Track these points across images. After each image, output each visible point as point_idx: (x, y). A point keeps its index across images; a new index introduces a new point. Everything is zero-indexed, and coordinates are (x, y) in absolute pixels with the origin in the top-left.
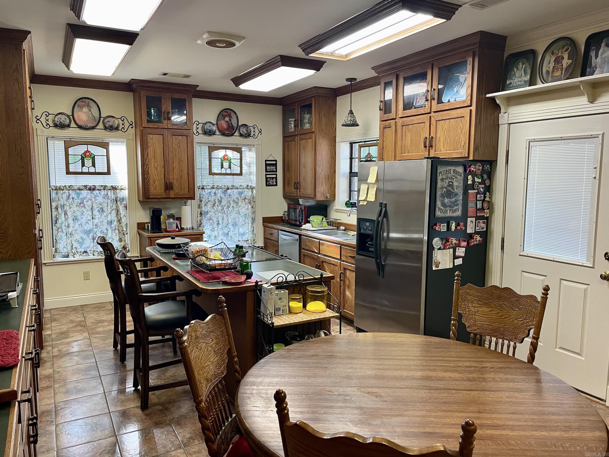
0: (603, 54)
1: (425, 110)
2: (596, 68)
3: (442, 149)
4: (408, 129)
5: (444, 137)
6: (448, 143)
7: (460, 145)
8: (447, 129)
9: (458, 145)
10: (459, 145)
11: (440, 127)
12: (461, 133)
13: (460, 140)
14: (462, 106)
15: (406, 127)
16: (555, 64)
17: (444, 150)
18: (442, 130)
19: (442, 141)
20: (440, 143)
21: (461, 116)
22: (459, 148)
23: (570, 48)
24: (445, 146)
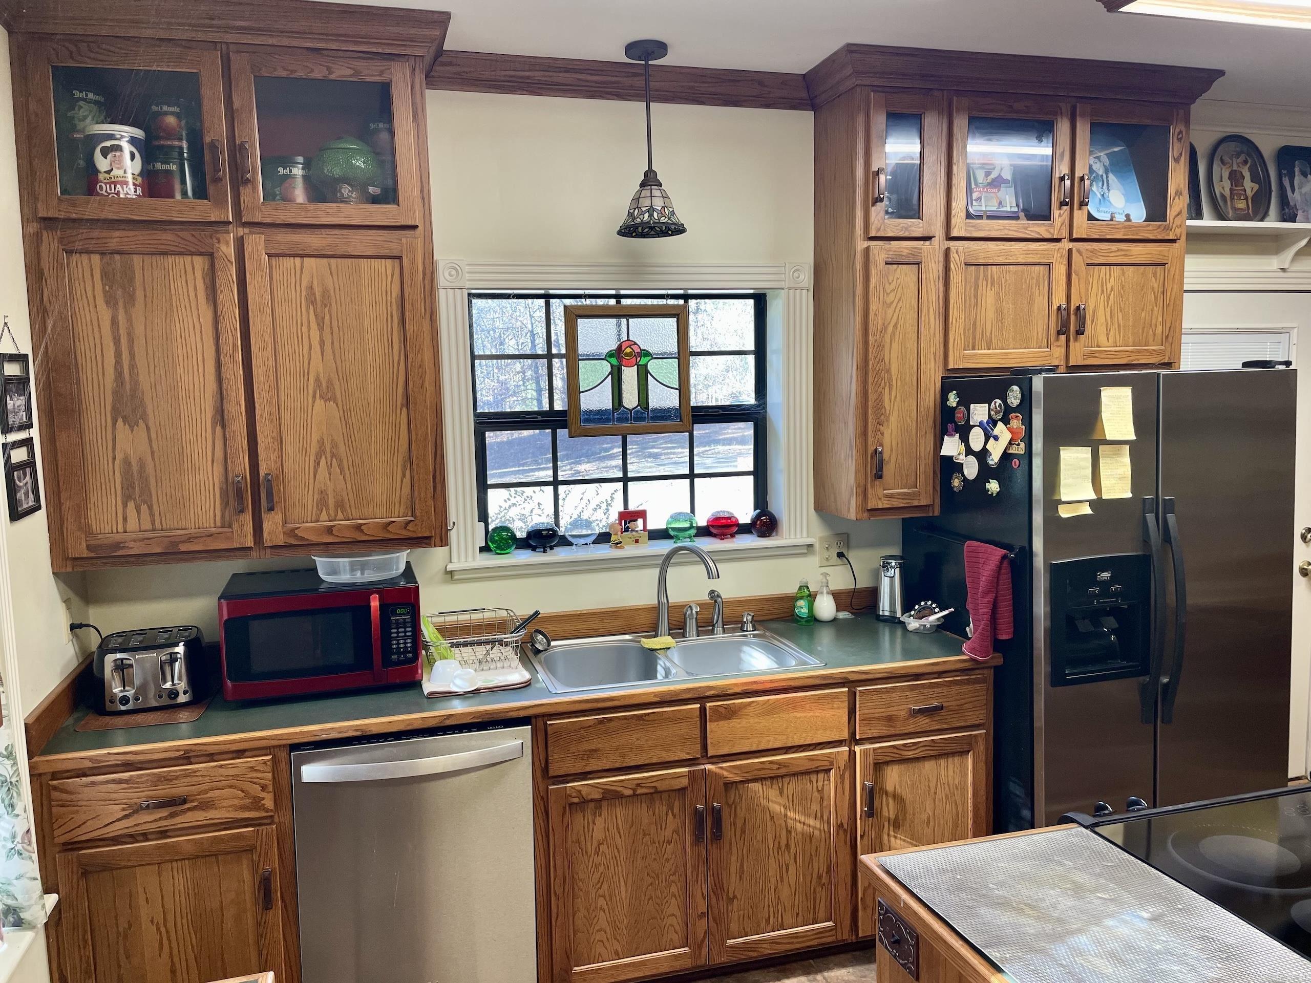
0: (1300, 188)
1: (1052, 231)
2: (1297, 210)
3: (1102, 339)
4: (985, 276)
5: (1108, 310)
6: (1119, 326)
7: (1154, 334)
8: (1115, 289)
9: (1148, 332)
10: (1151, 332)
11: (1095, 282)
12: (1156, 303)
13: (1154, 322)
14: (1160, 237)
15: (978, 272)
16: (1232, 185)
17: (1107, 344)
18: (1103, 291)
19: (1103, 320)
20: (1096, 325)
21: (1159, 261)
22: (1151, 340)
23: (1250, 161)
24: (1111, 334)
